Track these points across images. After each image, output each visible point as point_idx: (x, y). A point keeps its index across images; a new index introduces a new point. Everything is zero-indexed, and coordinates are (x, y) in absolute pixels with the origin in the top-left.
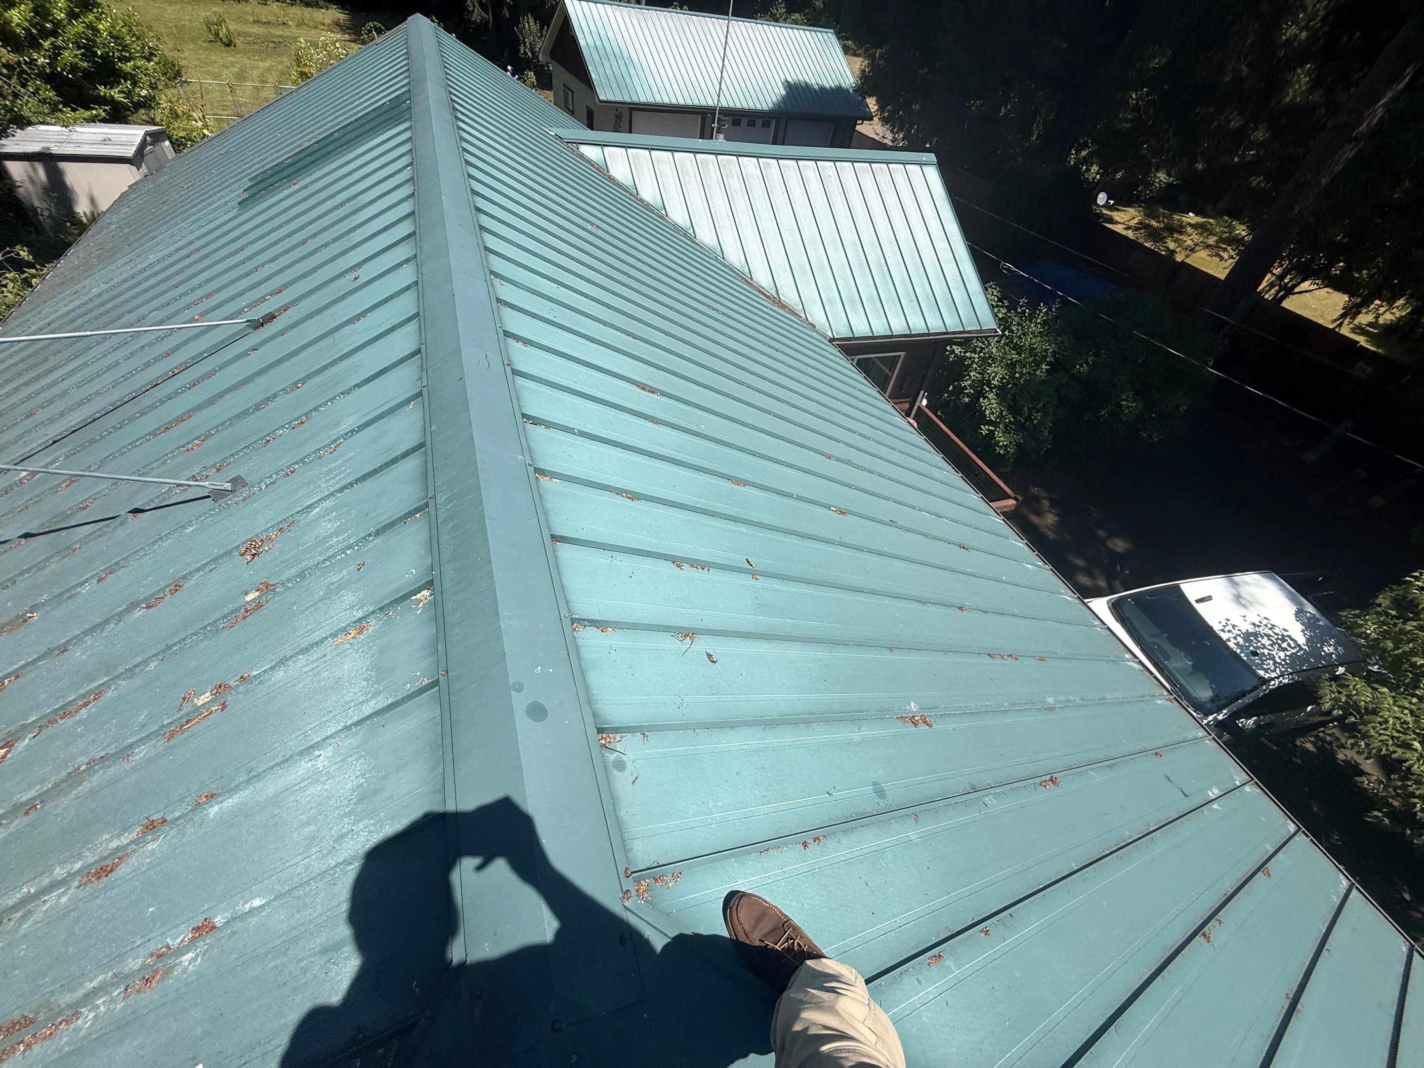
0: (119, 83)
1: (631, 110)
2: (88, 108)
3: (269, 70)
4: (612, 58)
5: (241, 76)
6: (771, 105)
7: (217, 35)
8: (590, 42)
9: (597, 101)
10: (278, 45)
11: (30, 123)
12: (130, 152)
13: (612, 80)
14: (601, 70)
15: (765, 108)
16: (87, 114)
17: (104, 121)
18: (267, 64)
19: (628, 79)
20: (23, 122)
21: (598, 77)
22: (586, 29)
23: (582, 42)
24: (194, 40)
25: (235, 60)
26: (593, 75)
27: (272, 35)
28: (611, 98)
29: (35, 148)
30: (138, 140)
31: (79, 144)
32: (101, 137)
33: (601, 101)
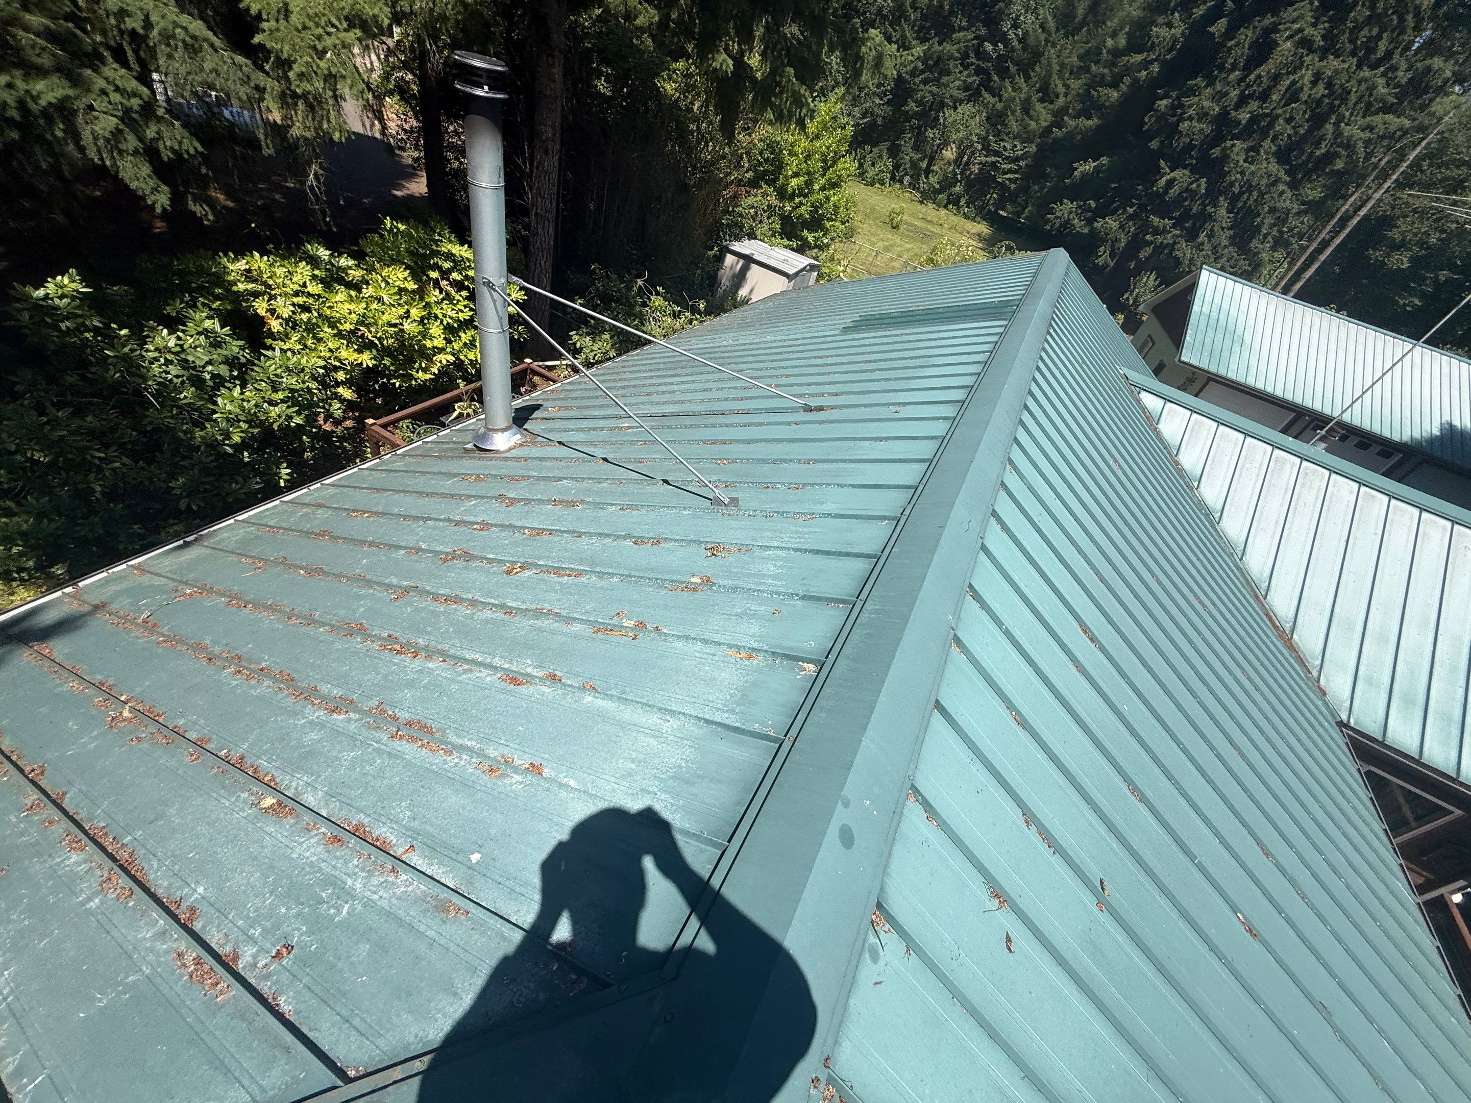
0: (817, 231)
1: (1210, 380)
2: (789, 240)
3: (909, 250)
4: (1221, 330)
5: (887, 249)
6: (1406, 438)
7: (892, 220)
8: (1206, 310)
9: (1176, 360)
10: (925, 236)
11: (755, 238)
12: (791, 271)
13: (1207, 348)
14: (1200, 337)
15: (1396, 437)
16: (786, 242)
17: (793, 249)
18: (907, 246)
19: (1226, 354)
20: (752, 236)
21: (1192, 341)
22: (1208, 299)
23: (1196, 308)
24: (875, 219)
25: (891, 237)
26: (1188, 338)
27: (927, 230)
28: (1195, 362)
29: (746, 251)
30: (802, 266)
31: (769, 257)
32: (784, 258)
33: (1180, 361)
